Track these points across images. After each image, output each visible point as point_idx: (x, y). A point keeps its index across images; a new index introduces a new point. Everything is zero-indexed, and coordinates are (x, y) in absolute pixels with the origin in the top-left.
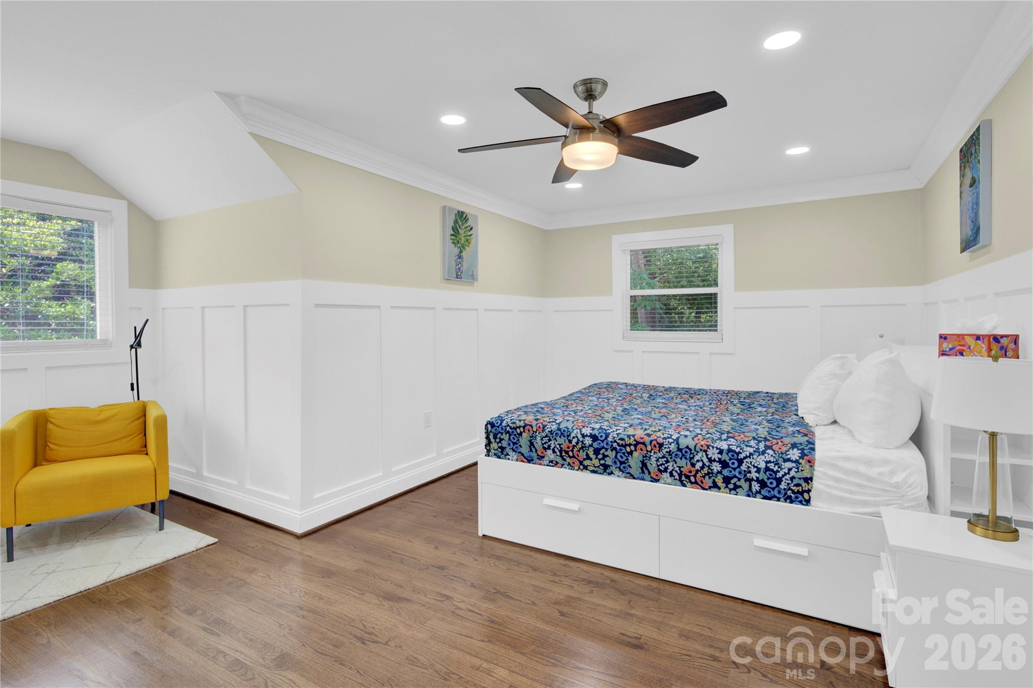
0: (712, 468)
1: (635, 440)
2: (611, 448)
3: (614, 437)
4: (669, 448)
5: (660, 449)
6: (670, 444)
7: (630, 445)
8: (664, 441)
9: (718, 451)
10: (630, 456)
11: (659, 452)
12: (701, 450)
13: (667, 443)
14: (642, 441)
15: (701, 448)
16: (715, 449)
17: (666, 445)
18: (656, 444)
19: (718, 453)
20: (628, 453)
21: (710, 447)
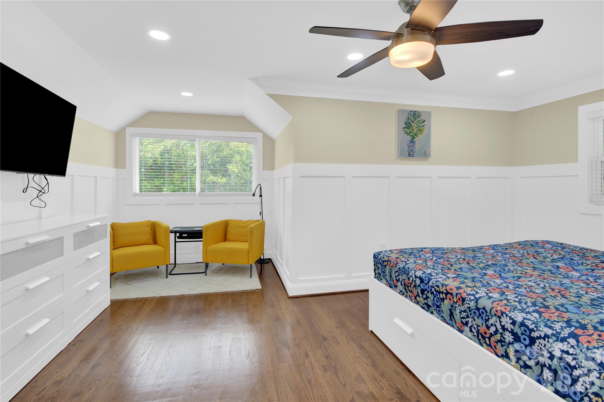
0: (505, 337)
1: (446, 290)
2: (430, 291)
3: (433, 283)
4: (469, 304)
5: (463, 303)
6: (471, 301)
7: (442, 293)
8: (467, 297)
9: (511, 321)
10: (442, 302)
11: (462, 306)
12: (495, 315)
13: (468, 299)
14: (450, 292)
15: (496, 313)
16: (508, 318)
17: (467, 300)
18: (460, 297)
19: (511, 323)
20: (441, 299)
21: (504, 315)
